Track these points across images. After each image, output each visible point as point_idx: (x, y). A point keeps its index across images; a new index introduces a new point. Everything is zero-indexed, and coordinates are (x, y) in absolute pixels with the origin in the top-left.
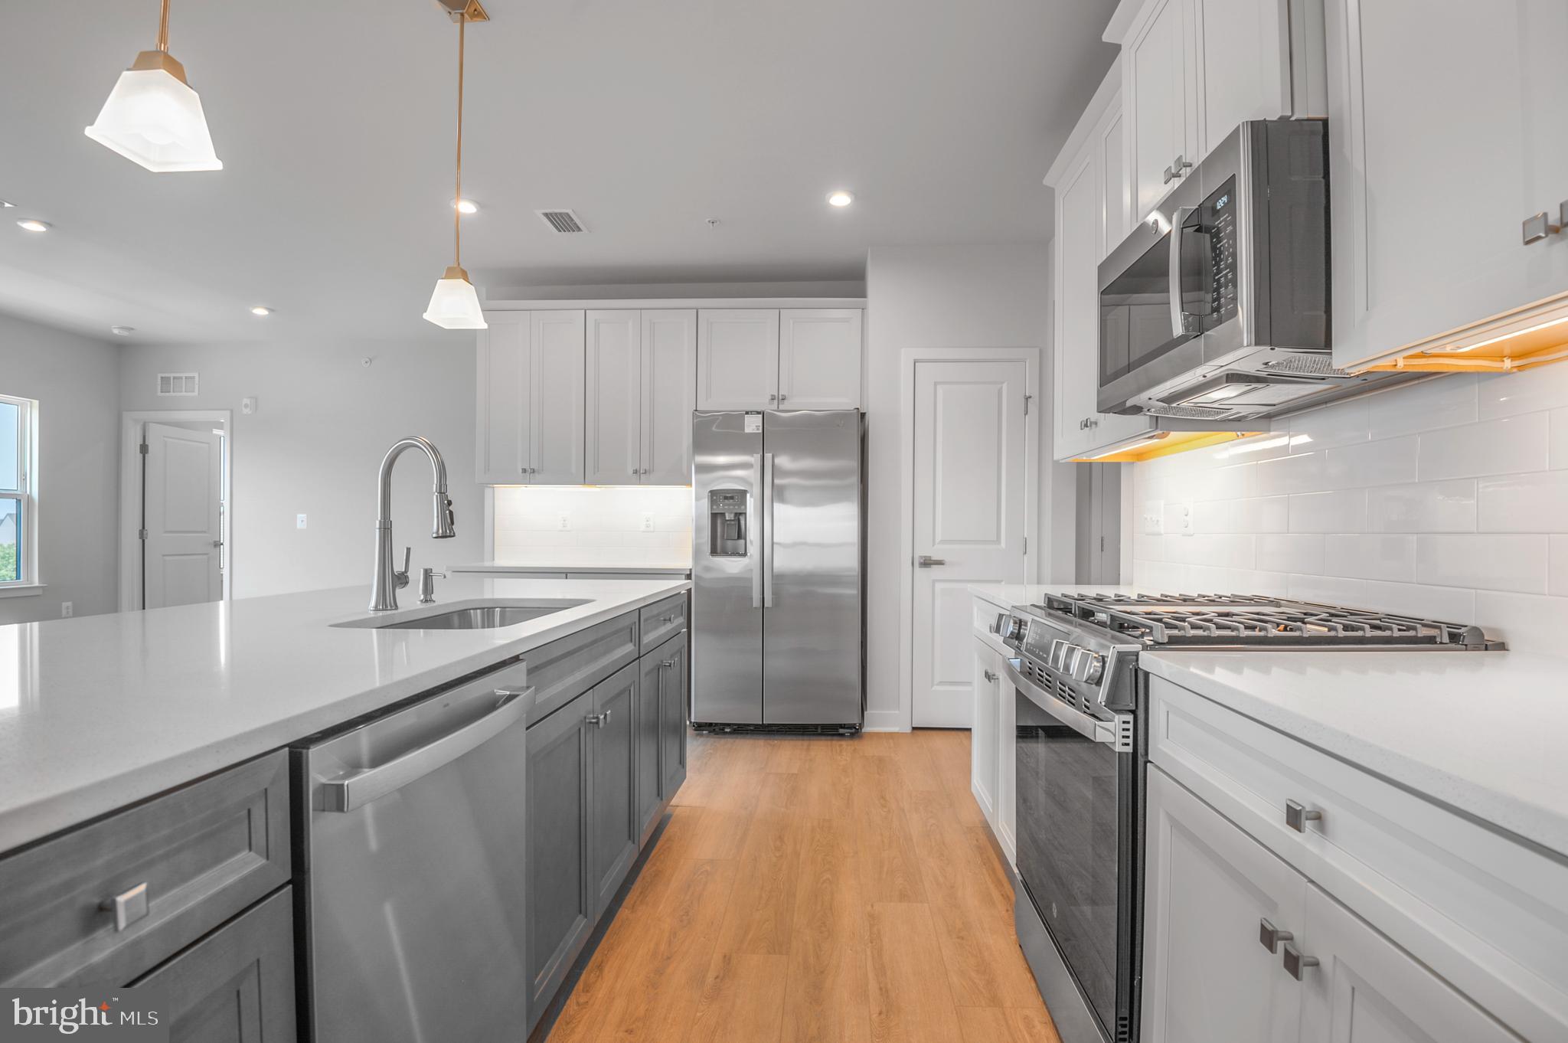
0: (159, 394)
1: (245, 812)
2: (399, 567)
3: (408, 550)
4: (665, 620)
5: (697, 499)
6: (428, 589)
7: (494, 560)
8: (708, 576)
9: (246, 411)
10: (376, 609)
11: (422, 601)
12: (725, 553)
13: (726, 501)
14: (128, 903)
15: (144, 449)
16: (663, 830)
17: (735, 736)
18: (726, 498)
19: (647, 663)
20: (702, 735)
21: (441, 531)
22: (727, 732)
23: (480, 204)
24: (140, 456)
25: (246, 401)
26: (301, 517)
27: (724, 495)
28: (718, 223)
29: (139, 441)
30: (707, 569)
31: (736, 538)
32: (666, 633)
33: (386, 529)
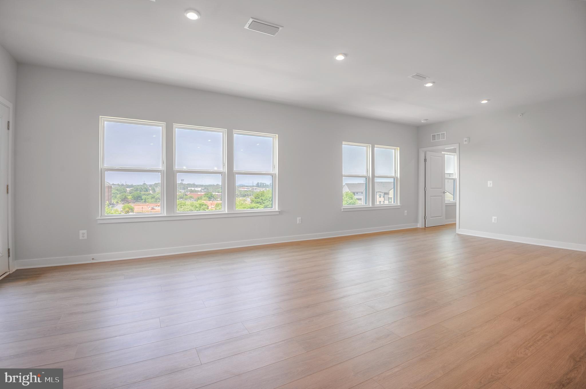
0: (431, 141)
9: (465, 143)
15: (425, 160)
24: (424, 163)
25: (465, 139)
26: (489, 182)
29: (424, 158)
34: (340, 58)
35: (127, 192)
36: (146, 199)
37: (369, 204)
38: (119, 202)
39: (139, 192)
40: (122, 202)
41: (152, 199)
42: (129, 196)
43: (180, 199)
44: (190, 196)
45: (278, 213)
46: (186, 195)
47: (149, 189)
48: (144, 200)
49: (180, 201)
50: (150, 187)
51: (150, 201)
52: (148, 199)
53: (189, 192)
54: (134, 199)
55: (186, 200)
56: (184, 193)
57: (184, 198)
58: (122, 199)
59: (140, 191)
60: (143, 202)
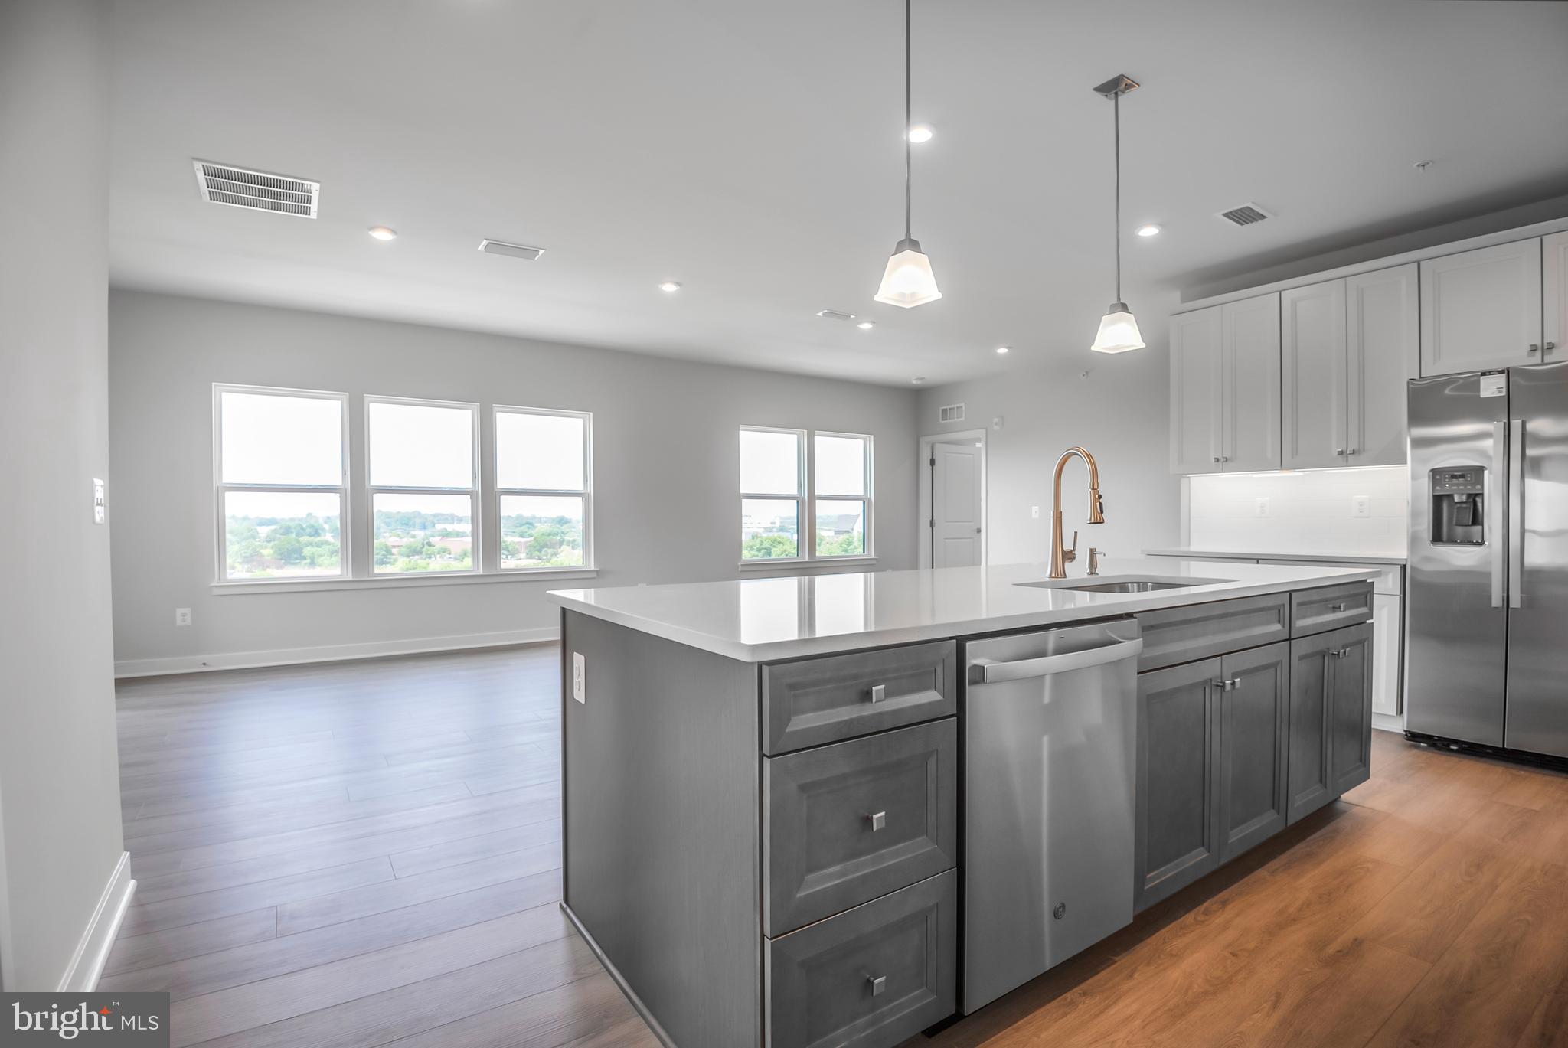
0: (941, 421)
1: (933, 669)
2: (1068, 546)
3: (1076, 533)
4: (1334, 608)
5: (1414, 477)
6: (1093, 564)
7: (1189, 545)
8: (1428, 567)
9: (996, 427)
10: (1051, 577)
11: (1088, 573)
12: (1452, 541)
13: (1455, 481)
14: (877, 691)
15: (933, 462)
16: (1332, 821)
17: (1463, 756)
18: (1453, 477)
19: (1301, 648)
20: (1418, 747)
21: (1093, 519)
22: (1452, 750)
23: (1161, 225)
24: (931, 468)
25: (996, 420)
26: (1035, 508)
27: (1452, 473)
28: (1431, 163)
29: (930, 457)
30: (1428, 559)
31: (1470, 523)
32: (1334, 621)
33: (1058, 518)
34: (669, 288)
35: (260, 537)
36: (314, 558)
37: (803, 557)
38: (237, 565)
39: (293, 536)
40: (246, 566)
41: (331, 557)
42: (266, 547)
43: (413, 555)
44: (442, 548)
45: (594, 575)
46: (429, 544)
47: (323, 529)
48: (308, 561)
49: (412, 561)
50: (325, 523)
51: (325, 561)
52: (322, 556)
53: (439, 536)
54: (279, 557)
55: (430, 558)
56: (424, 540)
57: (424, 553)
58: (245, 557)
59: (299, 535)
60: (306, 564)
